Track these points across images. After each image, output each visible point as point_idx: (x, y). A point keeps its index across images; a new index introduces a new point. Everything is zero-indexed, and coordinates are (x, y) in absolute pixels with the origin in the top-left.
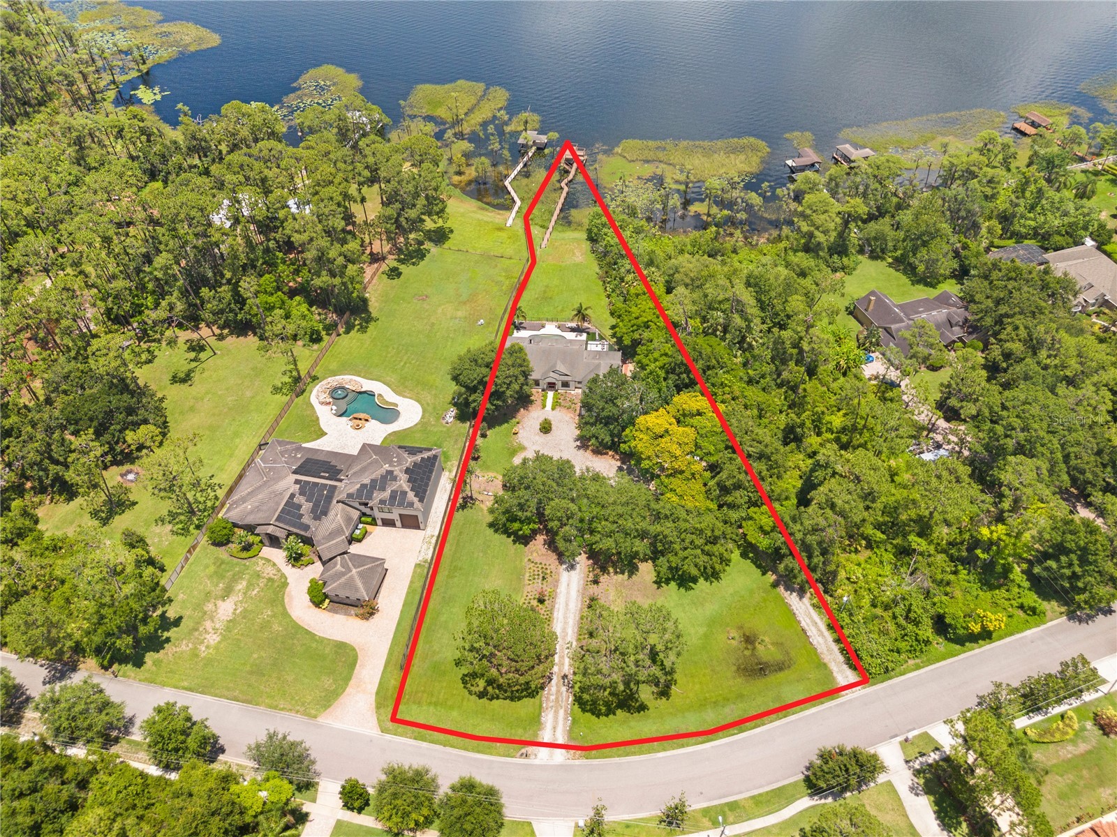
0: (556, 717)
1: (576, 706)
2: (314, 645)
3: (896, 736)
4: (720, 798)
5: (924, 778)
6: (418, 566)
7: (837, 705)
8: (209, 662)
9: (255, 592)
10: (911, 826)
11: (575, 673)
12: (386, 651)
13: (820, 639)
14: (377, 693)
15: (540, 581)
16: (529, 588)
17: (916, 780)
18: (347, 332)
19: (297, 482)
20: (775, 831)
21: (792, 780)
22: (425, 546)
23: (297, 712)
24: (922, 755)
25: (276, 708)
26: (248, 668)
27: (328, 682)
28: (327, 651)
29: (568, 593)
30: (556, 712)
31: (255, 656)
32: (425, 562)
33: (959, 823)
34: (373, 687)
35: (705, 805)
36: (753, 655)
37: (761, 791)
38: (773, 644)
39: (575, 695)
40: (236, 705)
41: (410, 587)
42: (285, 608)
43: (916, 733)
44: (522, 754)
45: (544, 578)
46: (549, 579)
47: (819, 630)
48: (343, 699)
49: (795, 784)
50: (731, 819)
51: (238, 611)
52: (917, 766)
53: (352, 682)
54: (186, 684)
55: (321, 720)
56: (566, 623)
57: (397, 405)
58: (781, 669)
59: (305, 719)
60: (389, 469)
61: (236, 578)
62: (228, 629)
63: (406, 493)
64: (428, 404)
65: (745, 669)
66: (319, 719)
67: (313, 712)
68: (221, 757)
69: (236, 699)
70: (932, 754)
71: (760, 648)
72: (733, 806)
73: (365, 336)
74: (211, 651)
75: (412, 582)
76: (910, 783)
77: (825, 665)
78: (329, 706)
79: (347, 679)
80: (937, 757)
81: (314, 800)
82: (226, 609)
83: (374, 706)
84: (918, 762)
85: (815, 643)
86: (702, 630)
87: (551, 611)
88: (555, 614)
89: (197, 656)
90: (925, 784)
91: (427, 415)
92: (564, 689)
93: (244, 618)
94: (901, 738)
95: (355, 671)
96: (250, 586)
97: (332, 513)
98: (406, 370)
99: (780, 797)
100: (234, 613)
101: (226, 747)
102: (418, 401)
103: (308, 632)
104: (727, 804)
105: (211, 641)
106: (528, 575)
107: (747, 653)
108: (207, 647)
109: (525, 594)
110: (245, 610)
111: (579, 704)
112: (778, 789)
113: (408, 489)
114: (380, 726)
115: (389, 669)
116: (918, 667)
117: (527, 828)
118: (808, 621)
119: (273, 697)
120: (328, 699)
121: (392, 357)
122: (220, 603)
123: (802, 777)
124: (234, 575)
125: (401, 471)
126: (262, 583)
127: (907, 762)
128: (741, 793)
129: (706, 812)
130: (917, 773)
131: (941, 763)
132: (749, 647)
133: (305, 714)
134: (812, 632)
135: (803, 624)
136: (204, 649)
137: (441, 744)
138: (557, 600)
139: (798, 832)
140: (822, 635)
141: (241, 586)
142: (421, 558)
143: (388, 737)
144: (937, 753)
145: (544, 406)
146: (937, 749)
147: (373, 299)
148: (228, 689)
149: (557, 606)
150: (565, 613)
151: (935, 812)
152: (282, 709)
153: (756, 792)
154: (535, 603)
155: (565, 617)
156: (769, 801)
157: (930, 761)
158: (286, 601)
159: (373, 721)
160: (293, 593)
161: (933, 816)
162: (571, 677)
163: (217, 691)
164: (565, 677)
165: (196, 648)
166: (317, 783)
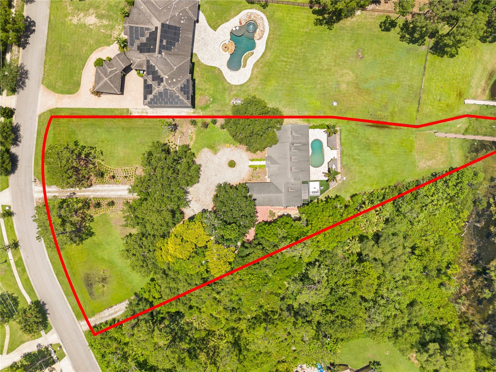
0: (54, 192)
1: (61, 201)
2: (77, 71)
3: (63, 343)
4: (27, 265)
5: (45, 351)
6: (128, 110)
7: (74, 318)
8: (63, 24)
9: (102, 31)
10: (24, 342)
11: (77, 198)
12: (78, 107)
13: (107, 314)
14: (57, 108)
15: (125, 175)
16: (120, 170)
17: (44, 347)
18: (314, 12)
19: (156, 28)
20: (16, 286)
21: (38, 295)
22: (140, 111)
23: (44, 75)
24: (55, 352)
25: (45, 64)
26: (63, 43)
27: (60, 84)
28: (75, 78)
29: (119, 190)
30: (57, 192)
31: (69, 45)
32: (131, 113)
33: (27, 362)
34: (60, 106)
35: (23, 258)
36: (96, 282)
37: (32, 282)
38: (103, 291)
39: (66, 199)
40: (44, 45)
41: (115, 109)
42: (95, 50)
43: (65, 351)
44: (35, 179)
45: (126, 177)
46: (126, 180)
47: (112, 314)
48: (52, 93)
49: (36, 296)
50: (19, 269)
51: (91, 27)
52: (49, 349)
53: (61, 95)
54: (52, 18)
55: (42, 86)
56: (102, 191)
57: (244, 66)
58: (90, 294)
59: (41, 79)
60: (164, 79)
61: (109, 17)
62: (81, 25)
63: (151, 93)
64: (248, 86)
65: (88, 278)
66: (42, 85)
67: (45, 82)
68: (21, 48)
69: (47, 44)
70: (55, 356)
71: (100, 285)
72: (24, 270)
73: (311, 26)
74: (69, 22)
75: (118, 109)
76: (42, 344)
77: (94, 315)
78: (48, 88)
79: (62, 92)
80: (54, 358)
81: (7, 95)
82: (91, 20)
83: (50, 108)
84: (51, 349)
85: (105, 311)
86: (106, 257)
87: (108, 183)
88: (106, 185)
89: (66, 17)
90: (42, 351)
91: (238, 88)
92: (68, 194)
93: (88, 31)
94: (61, 344)
95: (66, 95)
96: (106, 26)
97: (141, 55)
98: (279, 64)
99: (30, 290)
100: (89, 25)
101: (26, 49)
102: (250, 79)
103: (84, 66)
104: (25, 268)
105: (74, 20)
106: (128, 168)
107: (97, 279)
108: (71, 20)
109: (116, 169)
110: (91, 30)
111: (62, 202)
112: (33, 289)
113: (153, 93)
114: (41, 115)
115: (69, 111)
116: (97, 358)
117: (6, 186)
118: (117, 309)
119: (50, 61)
120: (52, 87)
121: (292, 51)
122: (94, 15)
123: (39, 300)
124: (110, 16)
125: (164, 86)
126: (108, 32)
127: (51, 345)
128: (30, 273)
129: (20, 259)
130: (47, 348)
131: (52, 359)
132: (100, 280)
133: (43, 79)
134: (111, 311)
135: (115, 307)
136: (69, 18)
137: (36, 143)
138: (114, 186)
139: (16, 296)
140: (110, 315)
141: (105, 22)
142: (132, 110)
143: (37, 119)
144: (56, 359)
145: (252, 160)
146: (58, 359)
147: (354, 19)
148: (52, 39)
149: (111, 185)
150: (107, 190)
151: (31, 352)
152: (45, 67)
153: (31, 279)
154: (112, 174)
155: (105, 190)
156: (27, 285)
157: (53, 355)
158: (100, 49)
159: (43, 110)
160: (104, 50)
161: (29, 352)
162: (74, 196)
163: (50, 34)
164: (74, 194)
165: (69, 14)
166: (15, 94)
